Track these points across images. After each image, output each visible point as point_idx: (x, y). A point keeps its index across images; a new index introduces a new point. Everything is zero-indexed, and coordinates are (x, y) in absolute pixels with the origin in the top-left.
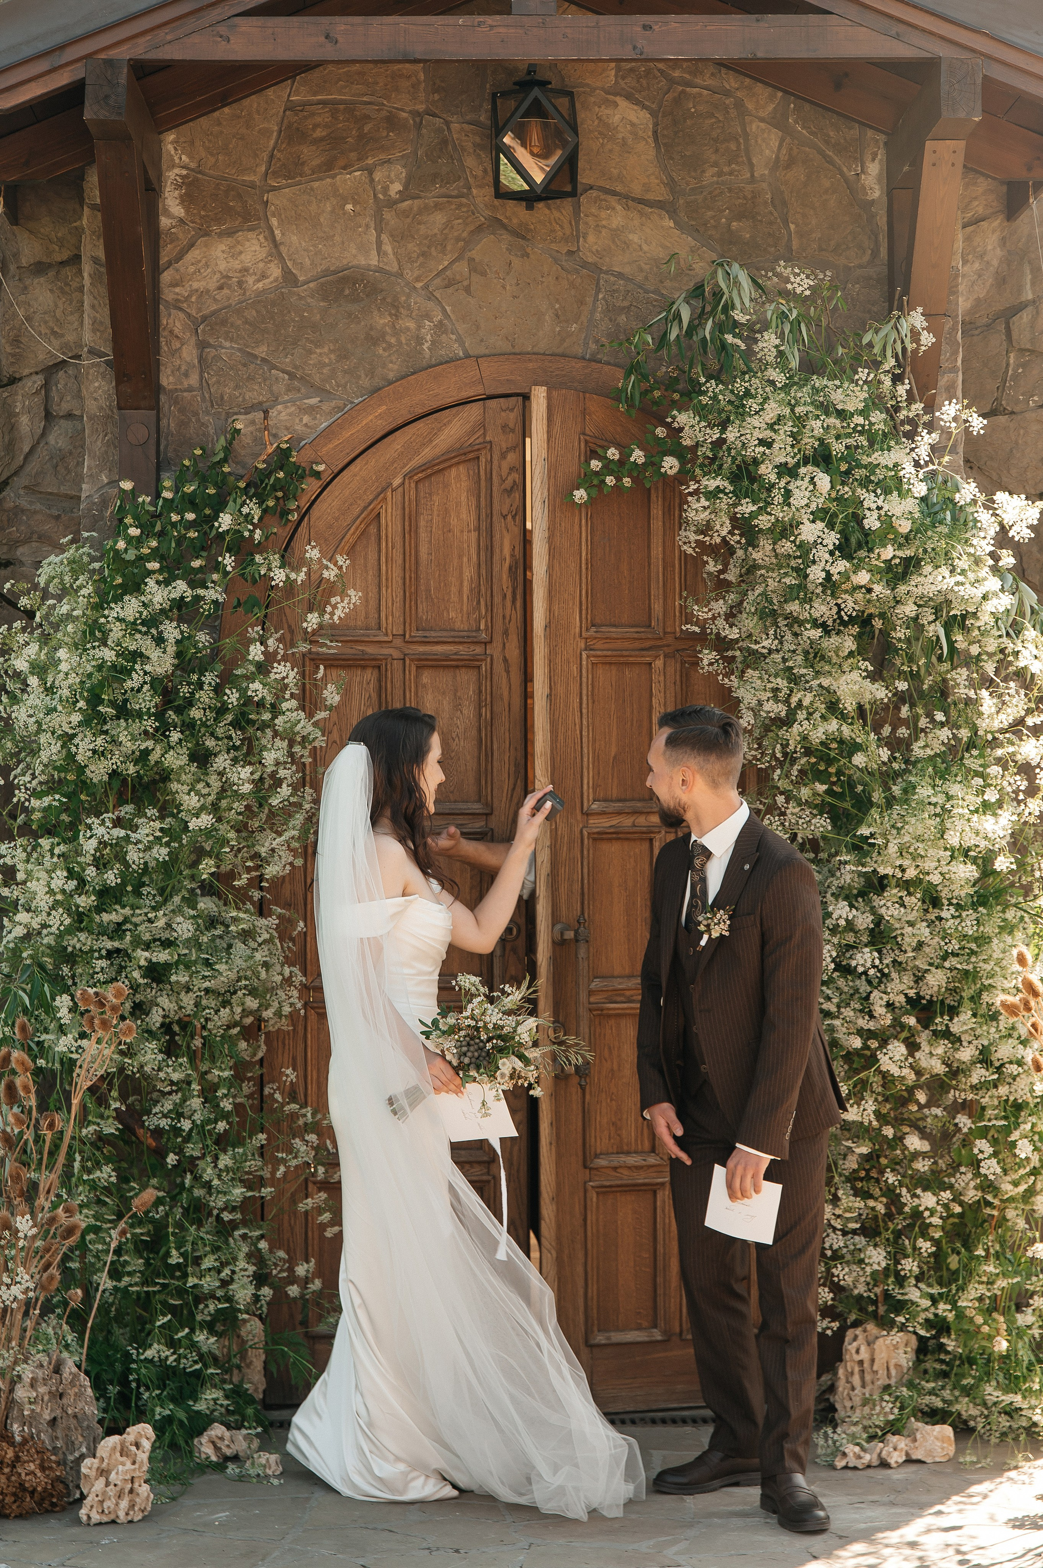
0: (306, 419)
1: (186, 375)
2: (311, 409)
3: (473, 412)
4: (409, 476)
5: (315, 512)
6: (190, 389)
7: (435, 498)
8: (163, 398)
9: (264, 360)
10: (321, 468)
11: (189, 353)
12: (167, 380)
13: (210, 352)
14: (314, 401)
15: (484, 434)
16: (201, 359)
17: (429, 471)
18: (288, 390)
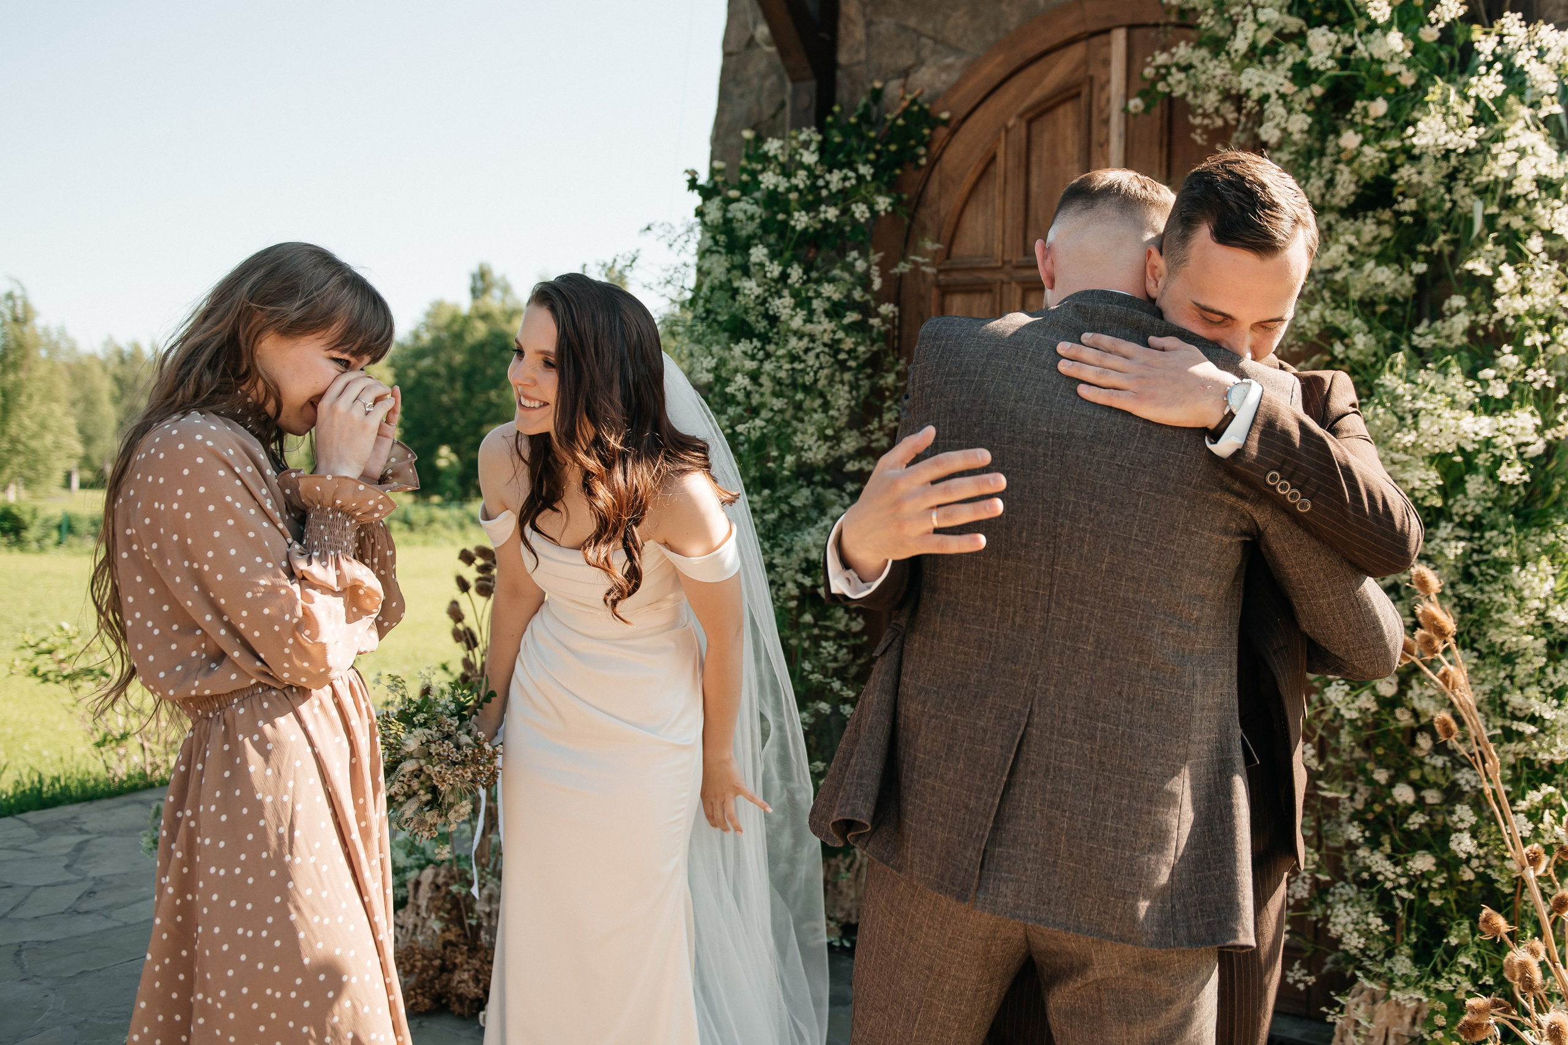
0: (944, 77)
1: (858, 52)
2: (948, 68)
3: (1077, 52)
4: (1021, 116)
5: (946, 157)
6: (859, 63)
7: (1047, 136)
8: (839, 74)
9: (915, 30)
10: (945, 115)
11: (859, 33)
12: (843, 58)
13: (874, 29)
14: (950, 60)
15: (1086, 70)
16: (868, 36)
17: (1037, 111)
18: (934, 52)
